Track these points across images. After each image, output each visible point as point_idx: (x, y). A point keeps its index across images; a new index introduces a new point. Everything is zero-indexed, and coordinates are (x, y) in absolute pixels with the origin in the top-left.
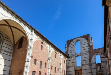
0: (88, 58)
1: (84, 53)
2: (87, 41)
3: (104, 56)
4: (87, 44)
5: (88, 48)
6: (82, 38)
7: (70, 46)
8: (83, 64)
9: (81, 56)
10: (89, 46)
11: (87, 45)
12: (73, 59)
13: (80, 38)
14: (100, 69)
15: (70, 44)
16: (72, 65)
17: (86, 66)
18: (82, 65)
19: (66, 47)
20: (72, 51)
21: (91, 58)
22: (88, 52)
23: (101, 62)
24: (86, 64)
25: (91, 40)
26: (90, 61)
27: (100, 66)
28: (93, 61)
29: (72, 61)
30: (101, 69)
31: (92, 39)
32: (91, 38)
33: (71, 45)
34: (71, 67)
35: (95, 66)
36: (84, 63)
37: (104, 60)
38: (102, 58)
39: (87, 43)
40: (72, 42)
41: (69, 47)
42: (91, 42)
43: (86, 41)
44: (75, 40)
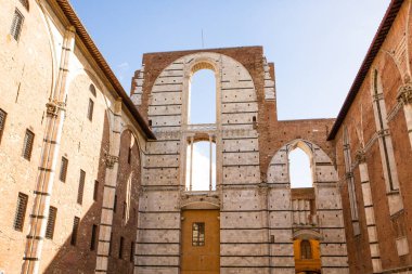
0: (252, 155)
1: (233, 127)
2: (249, 77)
3: (329, 160)
4: (252, 92)
5: (254, 107)
6: (224, 57)
7: (158, 81)
8: (229, 180)
9: (219, 139)
10: (260, 99)
11: (250, 94)
12: (172, 146)
13: (215, 56)
14: (310, 218)
15: (164, 73)
16: (165, 181)
17: (244, 192)
18: (222, 186)
19: (140, 82)
20: (171, 110)
21: (271, 158)
22: (255, 128)
23: (317, 182)
24: (243, 186)
25: (267, 76)
26: (263, 174)
27: (312, 201)
28: (279, 175)
29: (168, 161)
30: (314, 217)
31: (272, 72)
32: (272, 65)
33: (166, 80)
34: (160, 188)
35: (287, 198)
36: (233, 176)
37: (328, 178)
38: (318, 164)
39: (251, 84)
40: (172, 66)
41: (155, 89)
42: (268, 83)
43: (245, 74)
44: (189, 58)
